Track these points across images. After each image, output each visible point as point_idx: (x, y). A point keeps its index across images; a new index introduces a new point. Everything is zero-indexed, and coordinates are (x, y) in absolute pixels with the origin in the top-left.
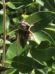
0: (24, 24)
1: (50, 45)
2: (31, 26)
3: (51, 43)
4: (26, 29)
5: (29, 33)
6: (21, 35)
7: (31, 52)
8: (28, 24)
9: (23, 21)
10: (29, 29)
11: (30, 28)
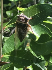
0: (23, 17)
1: (50, 39)
2: (29, 19)
3: (50, 36)
4: (24, 22)
5: (28, 26)
6: (19, 29)
7: (31, 45)
8: (26, 16)
9: (21, 14)
10: (28, 22)
11: (28, 20)
